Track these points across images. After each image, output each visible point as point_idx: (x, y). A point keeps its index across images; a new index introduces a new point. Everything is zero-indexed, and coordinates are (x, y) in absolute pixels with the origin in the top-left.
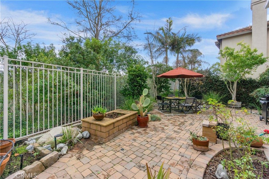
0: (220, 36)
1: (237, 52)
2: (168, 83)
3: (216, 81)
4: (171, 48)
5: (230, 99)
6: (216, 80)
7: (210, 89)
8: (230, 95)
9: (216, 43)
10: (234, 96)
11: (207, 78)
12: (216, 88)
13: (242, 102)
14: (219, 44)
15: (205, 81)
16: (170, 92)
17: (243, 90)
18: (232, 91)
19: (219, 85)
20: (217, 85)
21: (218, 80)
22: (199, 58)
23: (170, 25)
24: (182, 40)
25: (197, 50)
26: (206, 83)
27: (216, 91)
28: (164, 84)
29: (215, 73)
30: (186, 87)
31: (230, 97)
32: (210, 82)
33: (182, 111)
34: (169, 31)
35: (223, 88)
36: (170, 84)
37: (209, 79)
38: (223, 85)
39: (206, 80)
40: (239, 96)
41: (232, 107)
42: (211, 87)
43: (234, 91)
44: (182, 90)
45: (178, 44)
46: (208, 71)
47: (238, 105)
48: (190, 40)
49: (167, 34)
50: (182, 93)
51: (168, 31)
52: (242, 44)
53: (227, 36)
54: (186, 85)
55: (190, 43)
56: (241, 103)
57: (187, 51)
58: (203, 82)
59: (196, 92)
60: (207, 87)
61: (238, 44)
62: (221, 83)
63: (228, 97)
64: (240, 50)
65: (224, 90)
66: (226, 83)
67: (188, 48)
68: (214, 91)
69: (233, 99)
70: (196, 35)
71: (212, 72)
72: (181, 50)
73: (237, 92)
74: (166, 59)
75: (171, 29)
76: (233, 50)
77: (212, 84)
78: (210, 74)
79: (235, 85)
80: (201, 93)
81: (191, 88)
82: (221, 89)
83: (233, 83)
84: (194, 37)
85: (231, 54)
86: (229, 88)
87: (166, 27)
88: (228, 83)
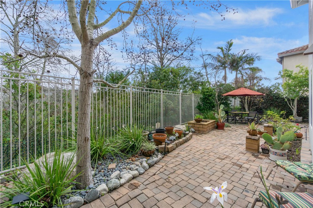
0: (282, 53)
1: (296, 74)
2: (228, 100)
3: (277, 99)
4: (229, 66)
5: (291, 114)
6: (277, 97)
7: (271, 105)
9: (277, 60)
10: (295, 112)
11: (268, 95)
12: (277, 105)
13: (303, 117)
14: (281, 60)
15: (266, 99)
16: (230, 108)
17: (305, 106)
18: (293, 107)
19: (280, 102)
20: (278, 102)
21: (279, 98)
22: (258, 74)
23: (230, 46)
24: (241, 58)
25: (257, 68)
26: (266, 100)
27: (277, 107)
28: (224, 101)
29: (276, 91)
30: (247, 104)
31: (291, 113)
32: (270, 99)
33: (245, 123)
35: (284, 105)
36: (230, 101)
37: (270, 96)
38: (284, 102)
39: (267, 97)
40: (301, 112)
41: (294, 122)
42: (272, 104)
43: (294, 107)
44: (243, 106)
45: (237, 64)
46: (268, 89)
47: (299, 119)
48: (250, 60)
49: (226, 54)
50: (243, 108)
51: (227, 51)
52: (301, 66)
53: (289, 54)
54: (247, 102)
55: (249, 63)
57: (247, 69)
58: (263, 99)
59: (257, 108)
60: (267, 104)
61: (297, 66)
62: (282, 100)
63: (290, 113)
64: (298, 72)
65: (285, 106)
66: (286, 100)
67: (247, 66)
68: (275, 107)
69: (294, 114)
70: (256, 55)
71: (273, 90)
72: (240, 68)
73: (297, 108)
74: (225, 78)
75: (231, 50)
76: (292, 72)
77: (272, 101)
78: (271, 91)
79: (296, 102)
80: (262, 109)
81: (251, 104)
82: (282, 105)
83: (293, 100)
84: (254, 56)
86: (290, 104)
87: (226, 47)
88: (289, 100)
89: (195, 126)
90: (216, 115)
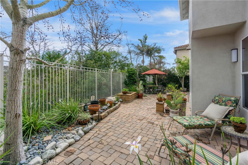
0: (176, 48)
1: (183, 61)
2: (145, 77)
3: (174, 77)
4: (146, 54)
7: (170, 81)
8: (181, 84)
9: (174, 51)
11: (169, 74)
14: (176, 52)
16: (147, 83)
17: (188, 81)
18: (182, 82)
19: (175, 79)
22: (163, 60)
23: (146, 39)
24: (153, 49)
25: (163, 56)
28: (143, 78)
29: (173, 72)
32: (170, 77)
33: (156, 93)
34: (145, 43)
36: (147, 78)
38: (177, 79)
39: (168, 76)
41: (182, 91)
42: (171, 80)
44: (155, 82)
45: (151, 52)
46: (169, 70)
47: (185, 90)
48: (158, 50)
49: (144, 45)
53: (179, 49)
54: (157, 79)
55: (158, 52)
56: (186, 88)
57: (157, 56)
58: (166, 77)
59: (163, 83)
61: (184, 57)
65: (178, 81)
66: (178, 77)
67: (156, 54)
68: (173, 82)
69: (182, 86)
70: (161, 47)
72: (153, 55)
73: (184, 83)
74: (143, 61)
76: (181, 60)
78: (170, 72)
80: (165, 83)
81: (160, 80)
82: (176, 81)
83: (182, 78)
84: (161, 48)
85: (180, 62)
86: (180, 80)
87: (143, 40)
88: (180, 77)
89: (122, 97)
90: (137, 88)
